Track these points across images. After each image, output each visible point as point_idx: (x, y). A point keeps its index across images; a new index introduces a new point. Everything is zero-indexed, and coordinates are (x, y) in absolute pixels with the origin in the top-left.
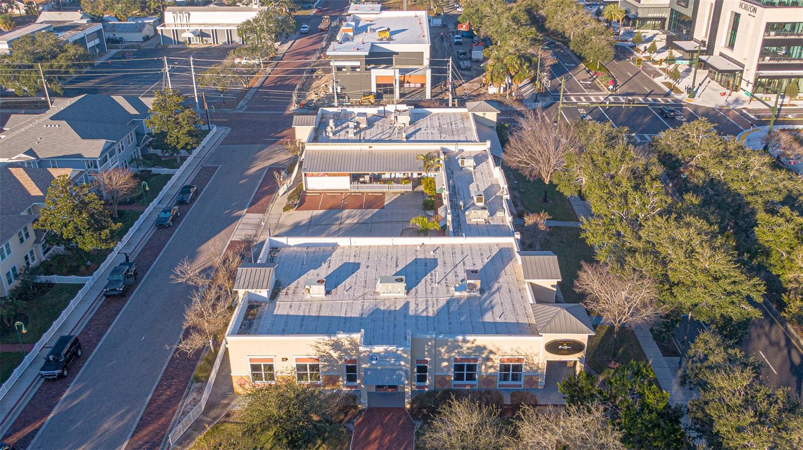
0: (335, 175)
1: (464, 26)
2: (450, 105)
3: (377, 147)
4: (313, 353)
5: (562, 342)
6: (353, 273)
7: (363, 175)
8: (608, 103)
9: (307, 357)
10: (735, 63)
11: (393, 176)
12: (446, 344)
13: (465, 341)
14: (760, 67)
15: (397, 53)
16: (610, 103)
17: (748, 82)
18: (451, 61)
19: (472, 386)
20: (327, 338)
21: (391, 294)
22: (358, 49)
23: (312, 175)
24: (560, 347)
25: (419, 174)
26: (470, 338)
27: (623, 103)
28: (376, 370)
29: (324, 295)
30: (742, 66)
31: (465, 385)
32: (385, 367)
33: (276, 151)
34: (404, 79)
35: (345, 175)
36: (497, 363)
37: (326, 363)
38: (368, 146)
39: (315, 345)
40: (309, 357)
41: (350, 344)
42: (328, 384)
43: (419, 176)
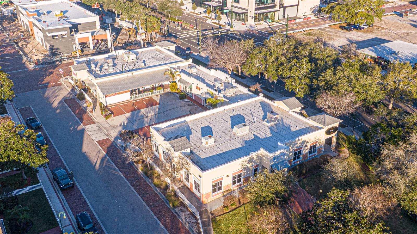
0: (122, 93)
1: (96, 6)
2: (142, 46)
3: (136, 73)
4: (240, 168)
5: (330, 129)
6: (212, 130)
7: (135, 90)
8: (220, 33)
9: (238, 171)
10: (244, 10)
11: (143, 89)
12: (292, 144)
13: (299, 140)
14: (256, 9)
15: (80, 24)
16: (221, 33)
17: (252, 17)
18: (140, 22)
19: (299, 161)
20: (246, 158)
21: (243, 133)
22: (63, 24)
23: (109, 96)
24: (331, 131)
25: (158, 84)
26: (300, 138)
27: (226, 32)
28: (276, 164)
29: (214, 143)
30: (247, 10)
31: (297, 162)
32: (279, 161)
33: (55, 91)
34: (95, 38)
35: (127, 92)
36: (309, 146)
37: (245, 171)
38: (131, 74)
39: (241, 163)
40: (239, 170)
41: (257, 157)
42: (245, 182)
43: (159, 85)
